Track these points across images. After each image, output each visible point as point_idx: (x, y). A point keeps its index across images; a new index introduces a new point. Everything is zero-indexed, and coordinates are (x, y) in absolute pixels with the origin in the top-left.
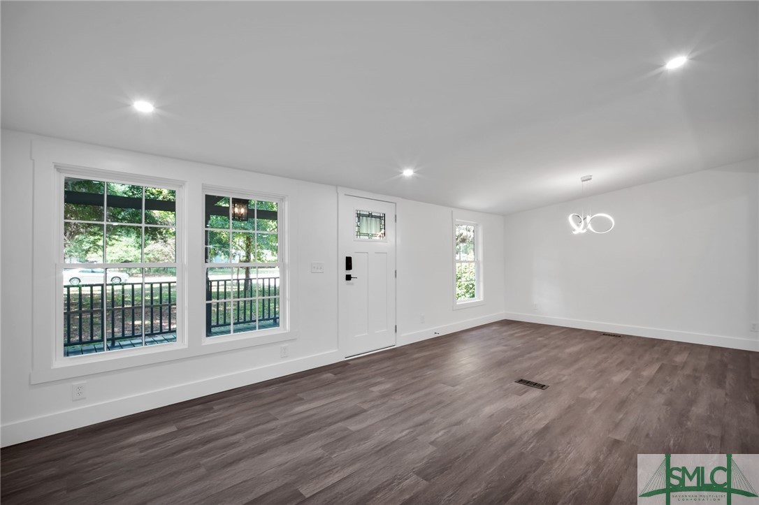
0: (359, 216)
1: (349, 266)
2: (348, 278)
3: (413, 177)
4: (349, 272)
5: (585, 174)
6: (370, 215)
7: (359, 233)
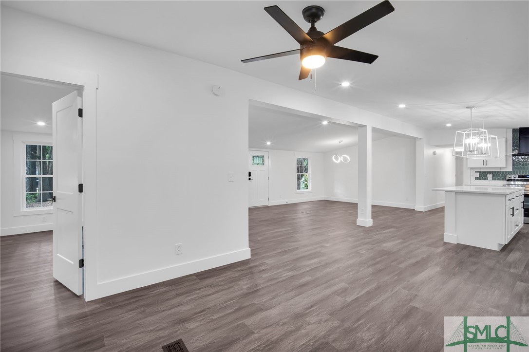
0: (254, 157)
1: (250, 175)
2: (250, 179)
3: (271, 145)
4: (250, 177)
5: (340, 140)
6: (258, 157)
7: (253, 164)
